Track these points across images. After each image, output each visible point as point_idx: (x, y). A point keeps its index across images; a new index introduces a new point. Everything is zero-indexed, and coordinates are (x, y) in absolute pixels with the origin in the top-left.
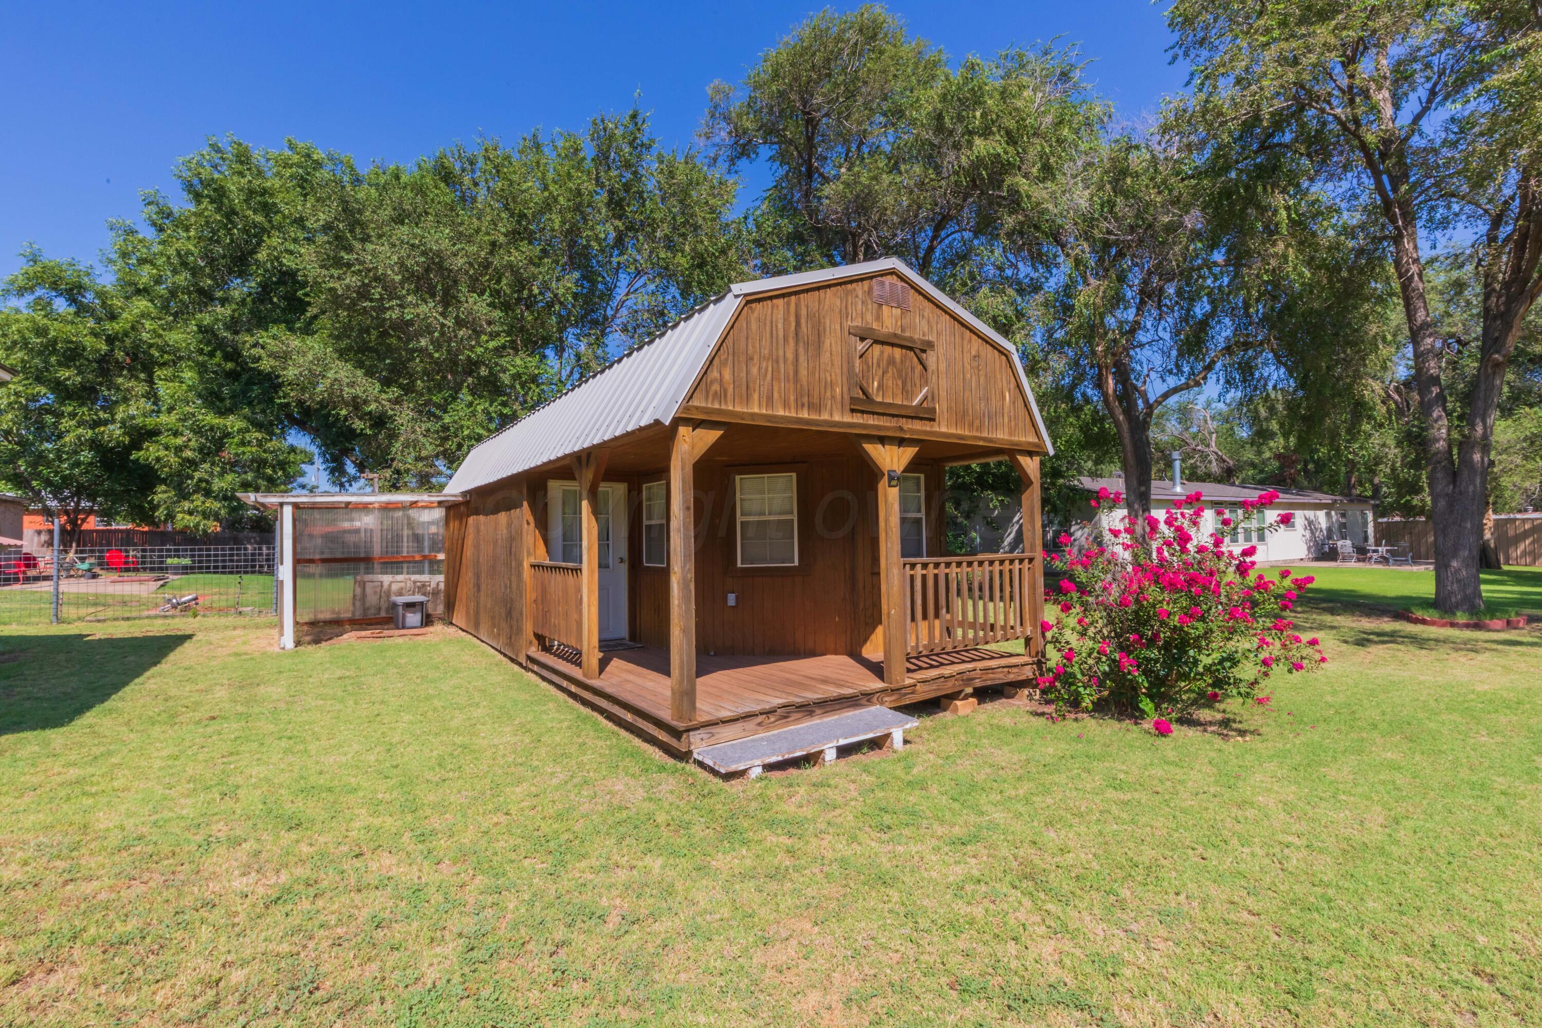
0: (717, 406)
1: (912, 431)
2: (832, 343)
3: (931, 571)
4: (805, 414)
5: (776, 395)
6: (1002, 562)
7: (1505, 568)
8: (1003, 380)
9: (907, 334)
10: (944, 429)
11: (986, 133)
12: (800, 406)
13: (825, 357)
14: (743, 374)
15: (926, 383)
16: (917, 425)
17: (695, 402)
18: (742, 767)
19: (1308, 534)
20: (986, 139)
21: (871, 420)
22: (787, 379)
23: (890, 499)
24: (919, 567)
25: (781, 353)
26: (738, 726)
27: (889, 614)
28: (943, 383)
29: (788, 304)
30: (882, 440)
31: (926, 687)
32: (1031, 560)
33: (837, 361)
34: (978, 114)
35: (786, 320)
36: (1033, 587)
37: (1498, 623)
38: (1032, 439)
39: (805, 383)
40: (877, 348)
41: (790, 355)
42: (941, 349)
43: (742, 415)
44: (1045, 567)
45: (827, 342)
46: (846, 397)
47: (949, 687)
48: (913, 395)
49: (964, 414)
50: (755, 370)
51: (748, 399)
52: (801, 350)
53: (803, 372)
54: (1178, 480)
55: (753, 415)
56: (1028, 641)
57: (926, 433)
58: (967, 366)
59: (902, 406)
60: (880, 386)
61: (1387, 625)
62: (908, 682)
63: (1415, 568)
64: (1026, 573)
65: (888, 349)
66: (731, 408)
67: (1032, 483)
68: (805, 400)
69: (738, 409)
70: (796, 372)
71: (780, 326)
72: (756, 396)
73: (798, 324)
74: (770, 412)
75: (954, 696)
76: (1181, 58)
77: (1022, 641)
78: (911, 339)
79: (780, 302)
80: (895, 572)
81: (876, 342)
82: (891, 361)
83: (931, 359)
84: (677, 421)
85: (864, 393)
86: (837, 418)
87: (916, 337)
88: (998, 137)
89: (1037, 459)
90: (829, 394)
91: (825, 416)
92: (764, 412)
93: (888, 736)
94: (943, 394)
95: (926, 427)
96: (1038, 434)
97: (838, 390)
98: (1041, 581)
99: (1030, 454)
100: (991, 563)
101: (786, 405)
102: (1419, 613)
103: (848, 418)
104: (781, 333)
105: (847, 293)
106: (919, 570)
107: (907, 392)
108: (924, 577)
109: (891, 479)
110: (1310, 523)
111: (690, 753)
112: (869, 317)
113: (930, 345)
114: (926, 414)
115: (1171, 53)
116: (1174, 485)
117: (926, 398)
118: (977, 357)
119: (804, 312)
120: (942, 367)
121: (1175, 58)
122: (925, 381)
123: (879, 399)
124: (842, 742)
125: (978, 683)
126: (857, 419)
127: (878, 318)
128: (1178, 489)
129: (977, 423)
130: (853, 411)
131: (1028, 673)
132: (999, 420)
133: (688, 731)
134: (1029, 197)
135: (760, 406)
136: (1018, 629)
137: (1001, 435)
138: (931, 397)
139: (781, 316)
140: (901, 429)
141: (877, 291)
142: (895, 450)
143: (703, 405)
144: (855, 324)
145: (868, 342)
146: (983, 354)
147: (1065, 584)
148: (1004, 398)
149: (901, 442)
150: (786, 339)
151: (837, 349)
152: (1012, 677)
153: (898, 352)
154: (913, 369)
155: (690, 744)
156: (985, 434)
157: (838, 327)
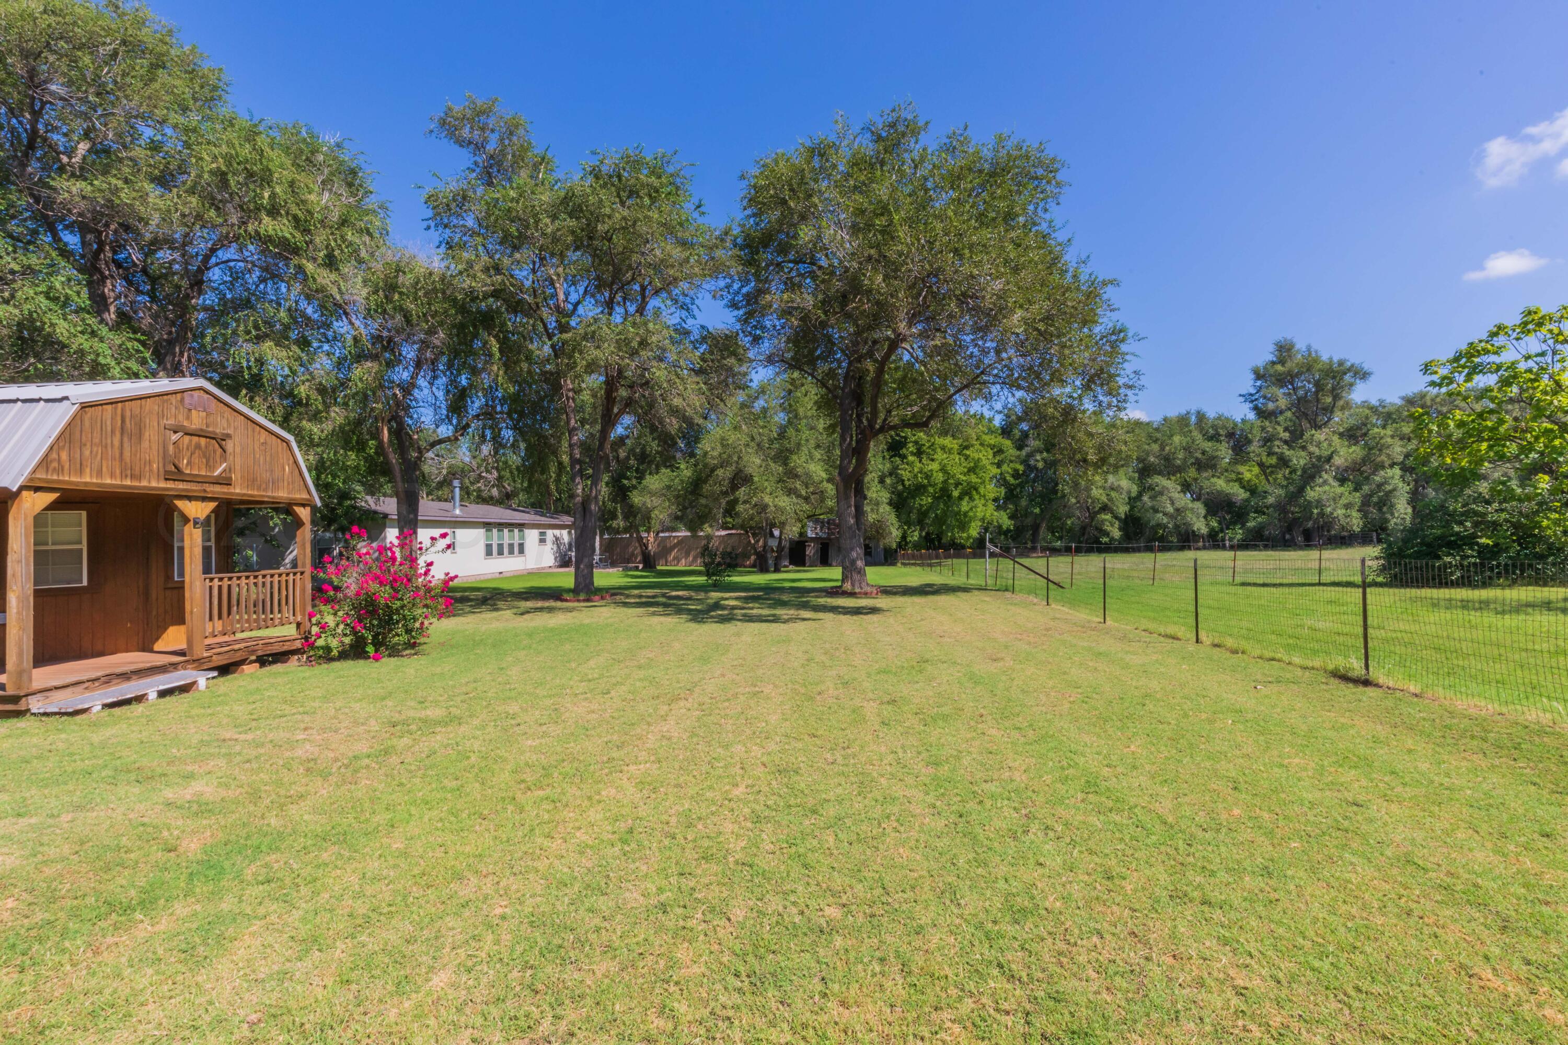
0: (55, 477)
1: (213, 492)
2: (151, 434)
3: (226, 583)
4: (128, 482)
5: (104, 469)
6: (280, 575)
7: (659, 568)
8: (284, 456)
9: (210, 429)
10: (238, 491)
11: (273, 212)
12: (123, 476)
13: (145, 444)
14: (78, 456)
15: (225, 461)
16: (218, 488)
17: (38, 476)
18: (86, 706)
19: (555, 547)
20: (274, 219)
21: (181, 486)
22: (113, 459)
23: (195, 536)
24: (216, 580)
25: (109, 441)
26: (69, 690)
27: (192, 612)
28: (238, 461)
29: (116, 408)
30: (190, 498)
31: (220, 657)
32: (302, 573)
33: (155, 447)
34: (266, 195)
35: (113, 419)
36: (303, 590)
37: (597, 598)
38: (305, 496)
39: (128, 460)
40: (187, 438)
41: (116, 442)
42: (237, 439)
43: (77, 484)
44: (313, 577)
45: (147, 434)
46: (161, 470)
47: (238, 657)
48: (214, 468)
49: (254, 480)
50: (87, 453)
51: (81, 472)
52: (126, 439)
53: (127, 454)
54: (458, 504)
55: (86, 484)
56: (299, 625)
57: (224, 493)
58: (257, 449)
59: (205, 476)
60: (189, 463)
61: (552, 603)
62: (205, 655)
63: (611, 570)
64: (298, 582)
65: (195, 439)
66: (67, 478)
67: (303, 524)
68: (129, 472)
69: (74, 479)
70: (121, 454)
71: (109, 423)
72: (88, 470)
73: (123, 421)
74: (99, 481)
75: (242, 662)
76: (433, 229)
77: (294, 625)
78: (214, 433)
79: (109, 407)
80: (198, 585)
81: (186, 434)
82: (198, 446)
83: (229, 445)
84: (22, 488)
85: (176, 467)
86: (154, 484)
87: (218, 431)
88: (285, 221)
89: (308, 509)
90: (147, 468)
91: (144, 483)
92: (95, 481)
93: (195, 683)
94: (238, 467)
95: (225, 489)
96: (309, 492)
97: (155, 466)
98: (309, 586)
99: (304, 505)
100: (272, 576)
101: (112, 476)
102: (566, 596)
103: (163, 485)
104: (109, 429)
105: (164, 402)
106: (216, 583)
107: (210, 466)
108: (220, 587)
109: (196, 523)
110: (557, 539)
111: (28, 710)
112: (181, 418)
113: (229, 436)
114: (225, 481)
115: (425, 224)
116: (454, 507)
117: (225, 470)
118: (265, 443)
119: (128, 414)
120: (238, 450)
121: (428, 228)
122: (224, 459)
123: (188, 472)
124: (162, 687)
125: (260, 653)
126: (170, 485)
127: (188, 418)
128: (458, 512)
129: (264, 486)
130: (166, 479)
131: (298, 644)
132: (281, 484)
133: (26, 696)
134: (314, 280)
135: (91, 476)
136: (292, 618)
137: (282, 494)
138: (229, 469)
139: (109, 416)
140: (205, 491)
141: (187, 400)
142: (199, 504)
143: (44, 476)
144: (169, 422)
145: (180, 434)
146: (269, 441)
147: (325, 587)
148: (284, 470)
149: (204, 499)
150: (113, 432)
151: (154, 438)
152: (285, 648)
153: (203, 441)
154: (215, 452)
155: (28, 704)
156: (270, 494)
157: (156, 424)
